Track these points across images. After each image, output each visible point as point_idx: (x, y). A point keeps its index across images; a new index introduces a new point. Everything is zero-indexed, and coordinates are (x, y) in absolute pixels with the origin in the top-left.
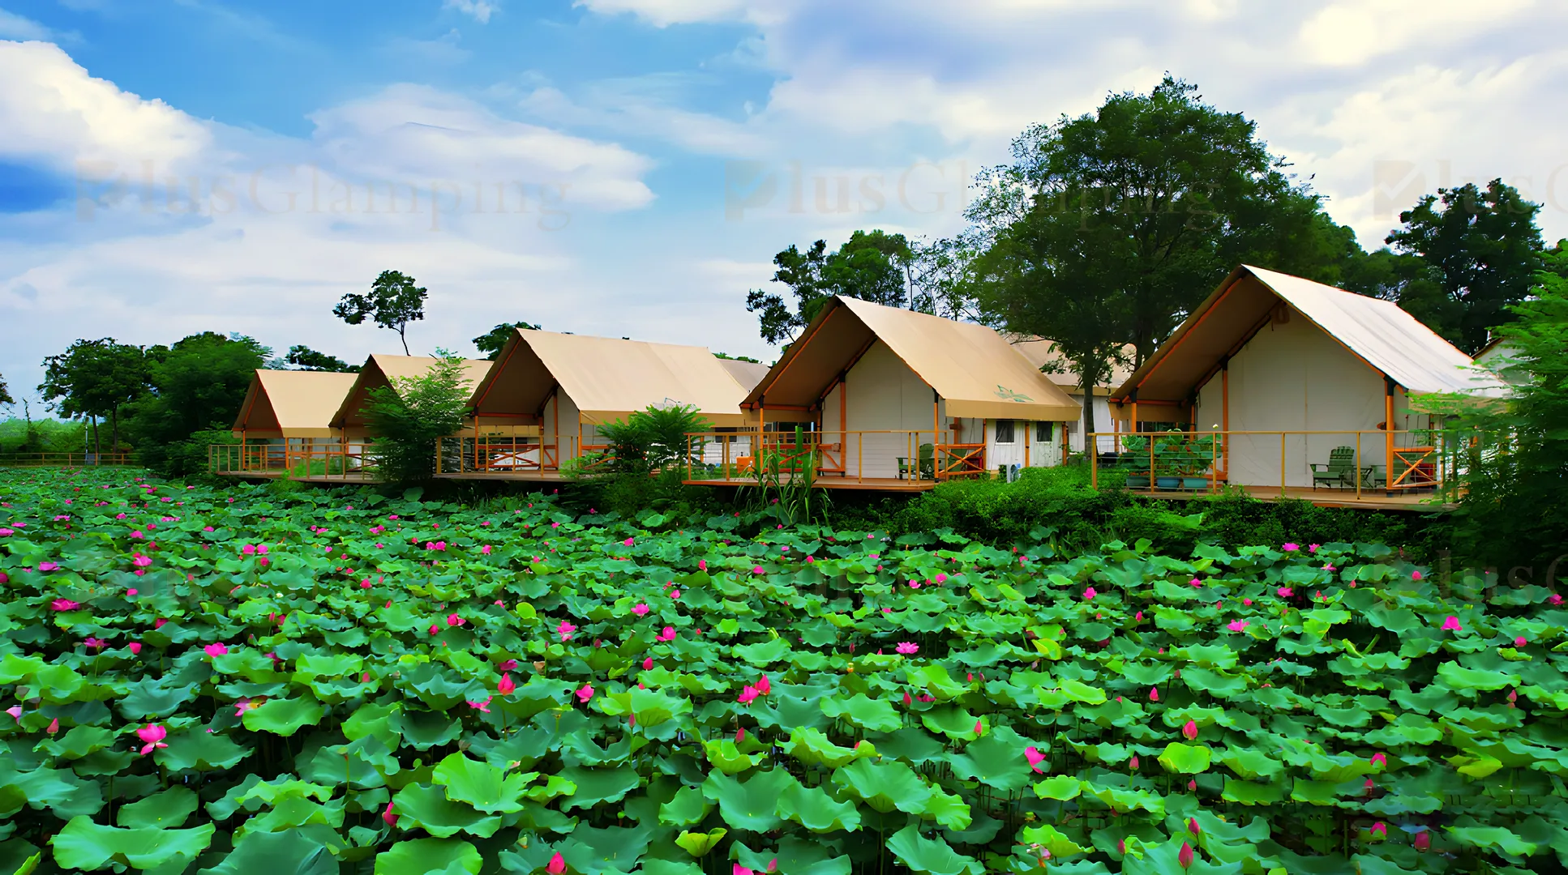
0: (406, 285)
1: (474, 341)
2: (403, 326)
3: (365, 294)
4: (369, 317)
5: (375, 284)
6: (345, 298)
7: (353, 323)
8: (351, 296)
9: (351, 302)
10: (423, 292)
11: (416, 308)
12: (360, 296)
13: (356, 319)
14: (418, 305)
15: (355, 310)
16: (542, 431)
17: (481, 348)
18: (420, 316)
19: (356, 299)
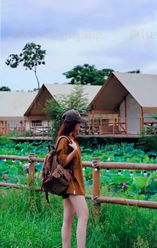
0: (37, 49)
1: (64, 74)
2: (35, 69)
3: (19, 55)
4: (21, 64)
5: (24, 49)
6: (10, 56)
7: (13, 67)
8: (13, 55)
9: (13, 58)
10: (44, 52)
11: (41, 59)
12: (17, 55)
13: (15, 66)
14: (42, 57)
15: (15, 61)
16: (119, 116)
17: (68, 77)
18: (44, 63)
19: (15, 57)
